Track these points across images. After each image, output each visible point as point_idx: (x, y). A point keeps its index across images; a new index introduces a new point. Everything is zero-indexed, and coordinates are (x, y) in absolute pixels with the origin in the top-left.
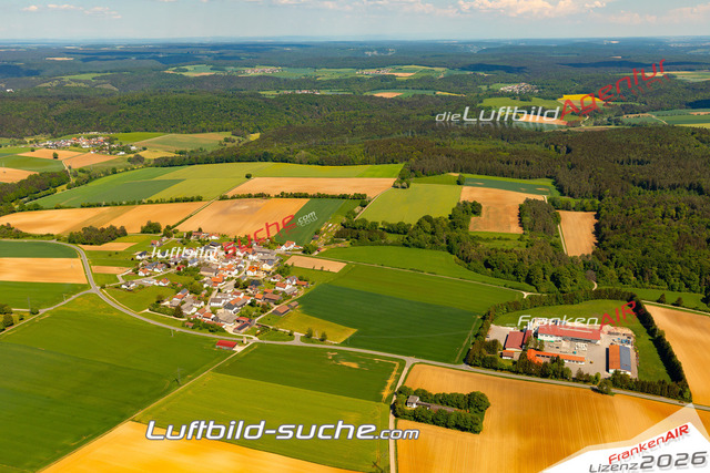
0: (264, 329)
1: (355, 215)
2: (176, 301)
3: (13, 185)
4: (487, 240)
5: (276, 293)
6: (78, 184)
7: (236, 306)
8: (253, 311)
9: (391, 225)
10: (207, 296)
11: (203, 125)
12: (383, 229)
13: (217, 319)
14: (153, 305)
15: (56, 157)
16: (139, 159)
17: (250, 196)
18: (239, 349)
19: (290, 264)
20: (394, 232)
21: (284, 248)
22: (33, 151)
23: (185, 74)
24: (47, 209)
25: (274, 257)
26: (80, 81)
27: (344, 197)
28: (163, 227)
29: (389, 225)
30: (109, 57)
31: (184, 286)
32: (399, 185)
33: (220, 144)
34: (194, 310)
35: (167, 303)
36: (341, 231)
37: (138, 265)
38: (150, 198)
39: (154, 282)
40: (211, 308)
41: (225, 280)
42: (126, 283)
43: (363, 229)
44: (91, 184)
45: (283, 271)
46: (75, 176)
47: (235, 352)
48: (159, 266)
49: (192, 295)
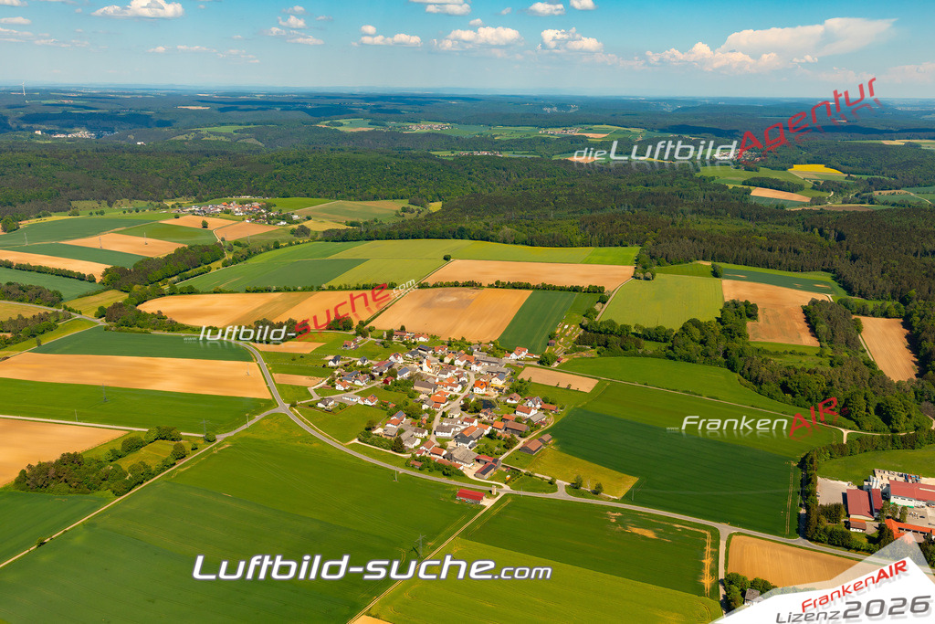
0: (516, 473)
1: (596, 313)
2: (392, 428)
3: (158, 260)
4: (777, 354)
5: (518, 420)
6: (235, 261)
7: (471, 438)
8: (493, 444)
9: (648, 331)
10: (429, 421)
11: (373, 191)
12: (636, 335)
13: (449, 457)
14: (363, 434)
15: (205, 225)
16: (304, 231)
17: (456, 285)
18: (487, 503)
19: (526, 379)
20: (651, 339)
21: (513, 356)
22: (177, 217)
23: (341, 129)
24: (203, 293)
25: (505, 370)
26: (220, 134)
27: (575, 289)
28: (356, 323)
29: (644, 330)
30: (250, 107)
31: (398, 408)
32: (641, 275)
33: (397, 215)
34: (418, 442)
35: (379, 431)
36: (585, 335)
37: (333, 374)
38: (331, 283)
39: (358, 400)
40: (438, 439)
41: (447, 400)
42: (322, 401)
43: (611, 333)
44: (250, 261)
45: (520, 388)
46: (230, 250)
47: (483, 507)
48: (361, 376)
49: (410, 420)
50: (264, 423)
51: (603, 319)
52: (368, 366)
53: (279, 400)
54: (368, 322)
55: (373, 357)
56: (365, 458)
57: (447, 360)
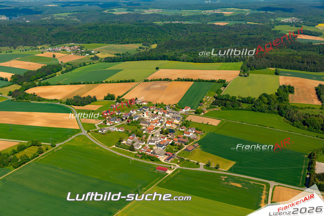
0: (182, 159)
1: (221, 91)
2: (130, 141)
3: (34, 71)
4: (301, 109)
5: (184, 137)
6: (67, 71)
7: (164, 145)
8: (173, 148)
10: (146, 138)
11: (127, 40)
13: (154, 153)
14: (117, 143)
15: (54, 56)
16: (97, 58)
17: (160, 80)
18: (169, 172)
19: (189, 120)
20: (245, 103)
21: (184, 110)
22: (42, 53)
23: (114, 13)
24: (52, 85)
25: (180, 116)
26: (62, 17)
27: (213, 81)
28: (116, 97)
29: (242, 98)
30: (75, 4)
31: (133, 132)
32: (243, 75)
33: (137, 50)
34: (141, 147)
35: (124, 142)
36: (216, 101)
37: (105, 118)
38: (106, 80)
39: (116, 129)
40: (149, 146)
41: (154, 129)
42: (101, 130)
43: (228, 100)
44: (73, 71)
45: (186, 124)
46: (65, 67)
47: (167, 174)
48: (118, 119)
49: (138, 137)
50: (76, 139)
51: (224, 94)
52: (121, 115)
53: (83, 129)
54: (122, 96)
55: (123, 111)
56: (118, 153)
57: (155, 112)
